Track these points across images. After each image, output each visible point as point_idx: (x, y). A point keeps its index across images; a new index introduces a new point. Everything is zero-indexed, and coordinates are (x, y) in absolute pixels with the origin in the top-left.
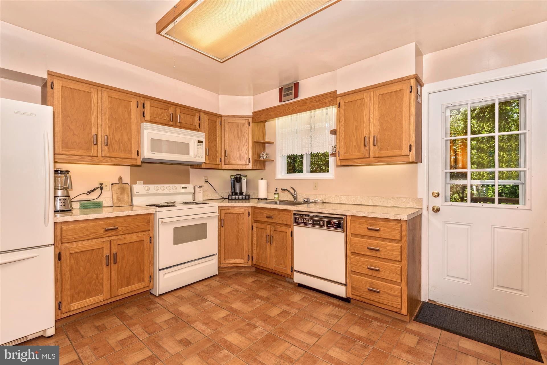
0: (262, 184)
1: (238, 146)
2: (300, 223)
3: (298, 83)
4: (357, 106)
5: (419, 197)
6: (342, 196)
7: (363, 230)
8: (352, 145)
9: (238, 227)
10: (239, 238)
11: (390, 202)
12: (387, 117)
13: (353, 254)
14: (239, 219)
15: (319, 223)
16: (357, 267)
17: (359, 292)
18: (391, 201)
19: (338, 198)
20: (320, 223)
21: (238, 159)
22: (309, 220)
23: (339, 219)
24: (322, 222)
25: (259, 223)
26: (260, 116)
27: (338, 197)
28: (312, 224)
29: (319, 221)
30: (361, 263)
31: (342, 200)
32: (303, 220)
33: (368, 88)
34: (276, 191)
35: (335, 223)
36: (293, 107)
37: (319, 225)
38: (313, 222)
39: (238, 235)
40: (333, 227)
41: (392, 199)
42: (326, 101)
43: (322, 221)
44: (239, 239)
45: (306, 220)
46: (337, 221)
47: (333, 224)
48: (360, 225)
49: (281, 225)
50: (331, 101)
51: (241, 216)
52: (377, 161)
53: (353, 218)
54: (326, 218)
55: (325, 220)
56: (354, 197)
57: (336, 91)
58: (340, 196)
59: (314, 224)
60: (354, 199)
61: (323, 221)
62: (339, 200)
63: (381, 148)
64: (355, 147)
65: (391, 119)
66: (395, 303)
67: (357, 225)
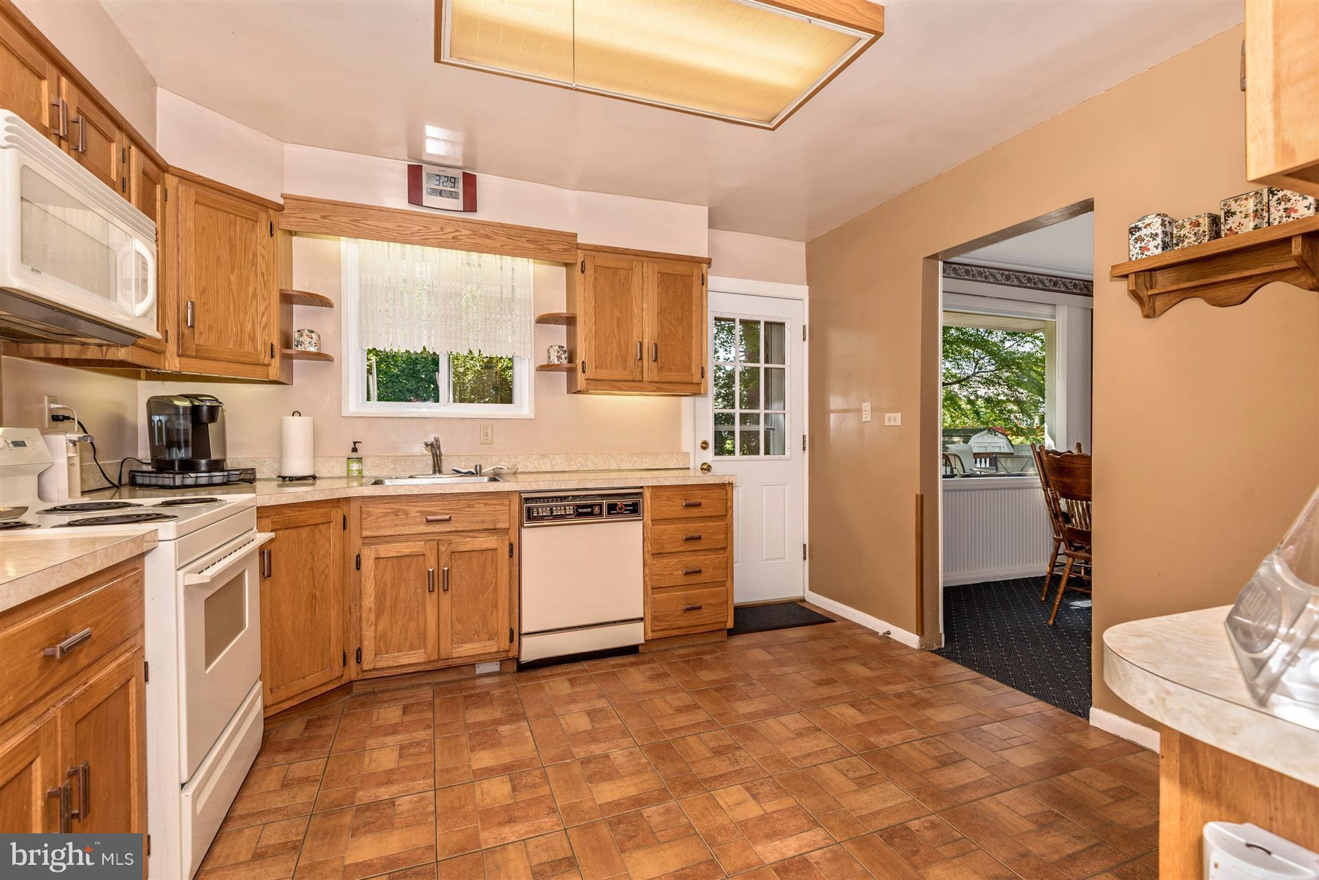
0: (297, 429)
1: (233, 296)
2: (542, 518)
3: (475, 176)
4: (620, 280)
5: (684, 450)
6: (557, 456)
7: (675, 507)
8: (612, 352)
9: (312, 569)
10: (315, 606)
11: (646, 462)
12: (670, 314)
13: (655, 556)
14: (314, 542)
15: (589, 510)
16: (664, 577)
17: (667, 621)
18: (647, 460)
19: (547, 459)
20: (592, 510)
21: (232, 343)
22: (565, 508)
23: (632, 497)
24: (597, 508)
25: (387, 542)
26: (323, 217)
27: (548, 457)
28: (573, 516)
29: (591, 506)
30: (670, 569)
31: (557, 464)
32: (551, 510)
33: (640, 253)
34: (355, 450)
35: (626, 506)
36: (457, 231)
37: (591, 514)
38: (577, 511)
39: (314, 596)
40: (622, 513)
41: (648, 456)
42: (553, 247)
43: (597, 505)
44: (317, 606)
45: (559, 508)
46: (628, 501)
47: (621, 508)
48: (670, 501)
49: (477, 535)
50: (564, 251)
51: (320, 531)
52: (654, 388)
53: (655, 491)
54: (606, 498)
55: (604, 502)
56: (581, 457)
57: (575, 235)
58: (551, 456)
59: (580, 515)
60: (582, 459)
61: (601, 506)
62: (549, 464)
63: (661, 367)
64: (617, 359)
65: (675, 320)
66: (721, 615)
67: (664, 502)
